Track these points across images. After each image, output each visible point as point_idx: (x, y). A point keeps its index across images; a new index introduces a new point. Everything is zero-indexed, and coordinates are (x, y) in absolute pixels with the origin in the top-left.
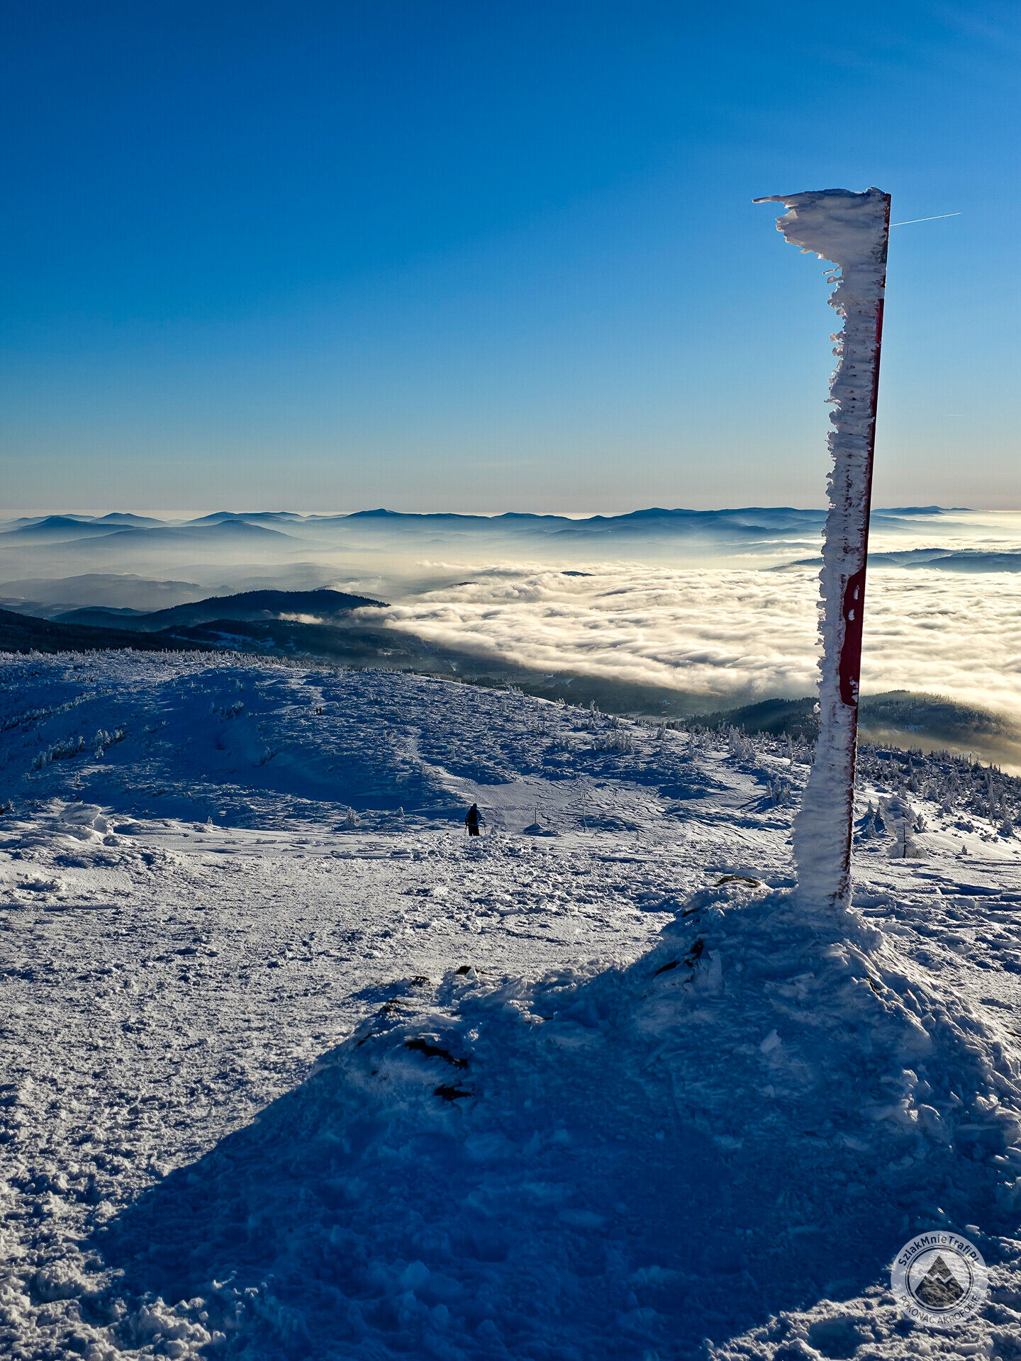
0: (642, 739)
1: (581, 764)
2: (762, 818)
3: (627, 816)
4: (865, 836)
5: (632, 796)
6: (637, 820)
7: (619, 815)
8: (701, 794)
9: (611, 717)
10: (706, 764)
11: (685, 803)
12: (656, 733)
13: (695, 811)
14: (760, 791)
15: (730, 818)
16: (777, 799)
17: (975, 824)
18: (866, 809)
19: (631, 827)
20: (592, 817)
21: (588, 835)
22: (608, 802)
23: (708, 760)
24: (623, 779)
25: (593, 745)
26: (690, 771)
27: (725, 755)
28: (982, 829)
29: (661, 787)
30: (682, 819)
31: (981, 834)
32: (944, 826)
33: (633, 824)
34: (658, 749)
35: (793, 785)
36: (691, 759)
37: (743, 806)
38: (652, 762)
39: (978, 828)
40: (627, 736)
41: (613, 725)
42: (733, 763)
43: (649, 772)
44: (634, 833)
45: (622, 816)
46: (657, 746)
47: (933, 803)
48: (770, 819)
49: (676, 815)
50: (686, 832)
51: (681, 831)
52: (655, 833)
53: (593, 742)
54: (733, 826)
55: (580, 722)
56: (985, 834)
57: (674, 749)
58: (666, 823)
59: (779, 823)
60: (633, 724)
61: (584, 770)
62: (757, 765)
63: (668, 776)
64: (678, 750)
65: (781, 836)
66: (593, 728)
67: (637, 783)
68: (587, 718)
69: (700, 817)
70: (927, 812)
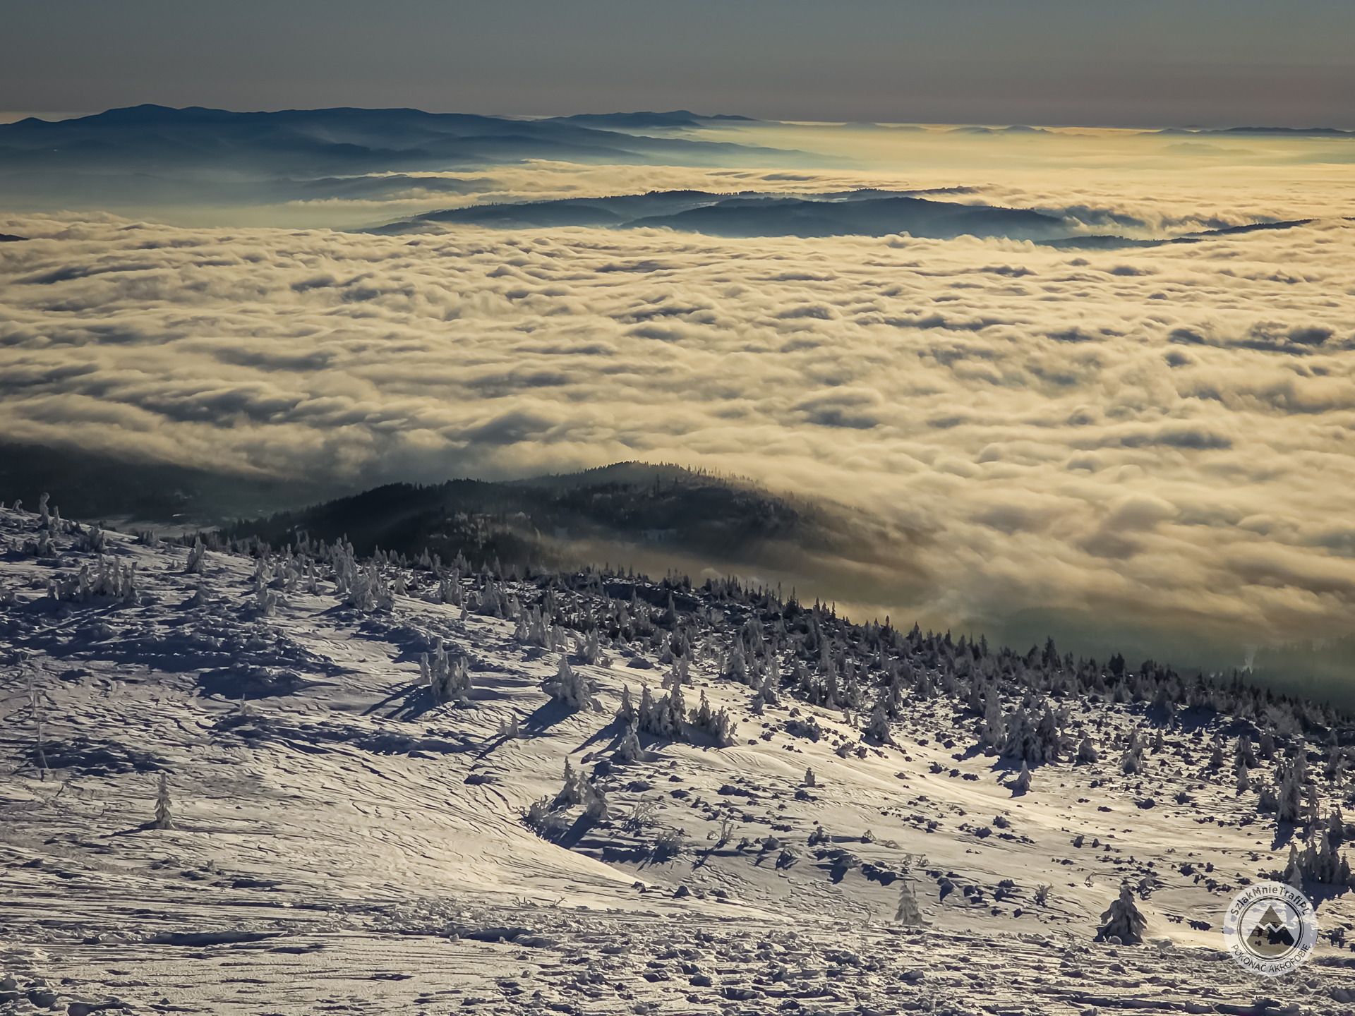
0: (158, 572)
1: (28, 631)
2: (414, 730)
3: (134, 739)
4: (621, 758)
5: (141, 693)
6: (156, 747)
7: (117, 739)
8: (287, 686)
9: (85, 527)
10: (292, 622)
11: (255, 706)
12: (183, 560)
13: (278, 722)
14: (407, 674)
15: (351, 734)
16: (443, 689)
17: (822, 722)
18: (617, 705)
19: (145, 764)
20: (58, 745)
21: (51, 785)
22: (91, 711)
23: (297, 614)
24: (122, 661)
25: (51, 590)
26: (263, 636)
27: (333, 602)
28: (835, 733)
29: (203, 674)
30: (251, 739)
31: (835, 743)
32: (767, 730)
33: (148, 756)
34: (192, 593)
35: (471, 659)
36: (262, 611)
37: (374, 707)
38: (180, 621)
39: (828, 731)
40: (125, 568)
41: (92, 546)
42: (349, 618)
43: (176, 642)
44: (153, 777)
45: (123, 739)
46: (189, 587)
47: (738, 684)
48: (431, 732)
49: (238, 733)
50: (261, 767)
51: (251, 767)
52: (196, 774)
53: (53, 583)
54: (357, 751)
55: (20, 540)
56: (841, 743)
57: (225, 592)
58: (218, 752)
59: (450, 740)
60: (134, 542)
61: (34, 643)
62: (398, 621)
63: (218, 650)
64: (235, 595)
65: (454, 767)
66: (49, 552)
67: (152, 667)
68: (34, 531)
69: (288, 735)
70: (732, 704)
